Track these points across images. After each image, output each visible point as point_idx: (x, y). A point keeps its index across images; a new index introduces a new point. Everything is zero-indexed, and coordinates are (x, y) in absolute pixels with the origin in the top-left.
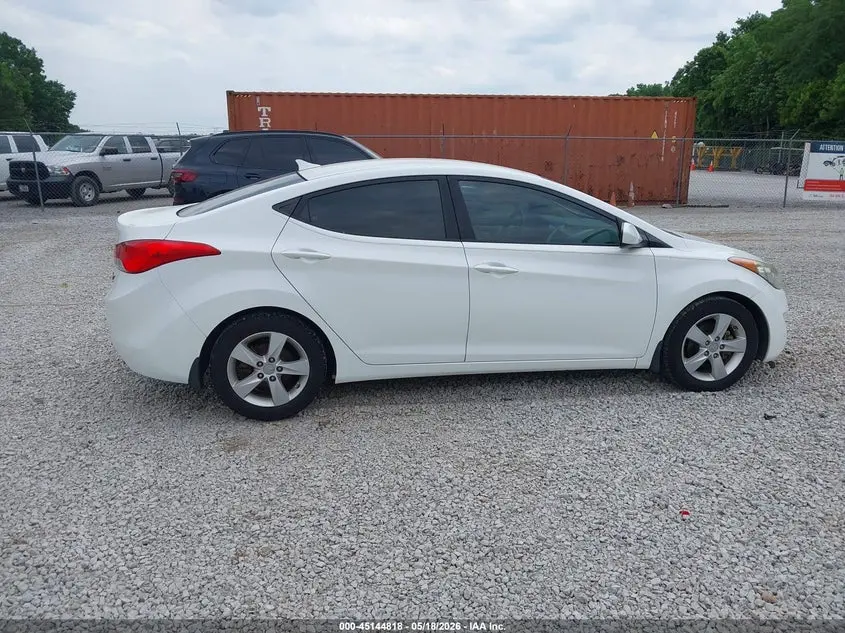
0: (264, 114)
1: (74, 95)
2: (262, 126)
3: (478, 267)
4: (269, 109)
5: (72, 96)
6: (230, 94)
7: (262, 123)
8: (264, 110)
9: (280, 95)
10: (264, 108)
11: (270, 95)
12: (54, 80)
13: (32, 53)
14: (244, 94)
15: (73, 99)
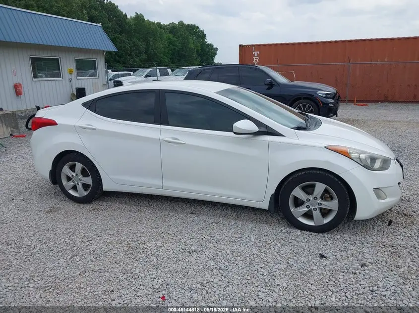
0: (256, 55)
1: (217, 49)
2: (254, 61)
3: (165, 139)
4: (258, 53)
5: (216, 49)
6: (240, 46)
7: (255, 59)
8: (256, 53)
9: (264, 45)
10: (256, 52)
11: (259, 46)
12: (210, 43)
13: (202, 32)
14: (247, 46)
15: (217, 51)
